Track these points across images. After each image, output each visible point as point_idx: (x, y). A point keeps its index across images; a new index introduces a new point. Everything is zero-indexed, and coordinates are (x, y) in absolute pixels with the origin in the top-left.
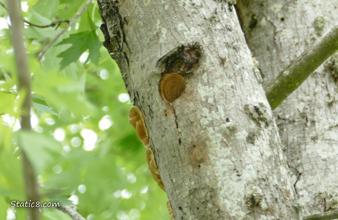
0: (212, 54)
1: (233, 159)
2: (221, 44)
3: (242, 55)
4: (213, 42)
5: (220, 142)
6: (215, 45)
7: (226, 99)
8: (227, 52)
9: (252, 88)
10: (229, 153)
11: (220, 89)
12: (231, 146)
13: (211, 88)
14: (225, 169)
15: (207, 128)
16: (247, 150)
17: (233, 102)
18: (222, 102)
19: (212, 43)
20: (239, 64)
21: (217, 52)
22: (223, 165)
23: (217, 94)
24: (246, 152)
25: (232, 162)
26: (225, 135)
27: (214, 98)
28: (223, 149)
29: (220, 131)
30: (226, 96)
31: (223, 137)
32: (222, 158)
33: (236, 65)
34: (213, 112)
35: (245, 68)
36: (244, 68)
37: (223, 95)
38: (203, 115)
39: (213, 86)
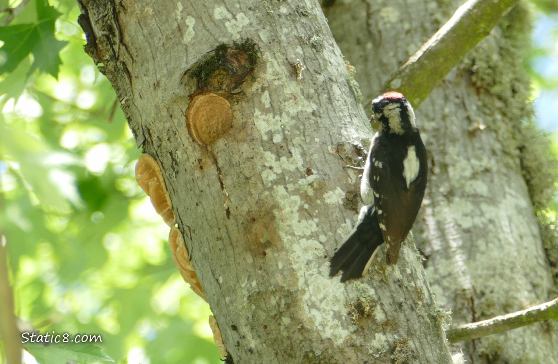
0: (276, 58)
1: (323, 238)
2: (291, 39)
3: (326, 57)
4: (276, 36)
5: (298, 211)
6: (280, 42)
7: (304, 136)
8: (301, 53)
9: (347, 114)
10: (314, 228)
11: (293, 118)
12: (316, 217)
13: (277, 117)
14: (310, 256)
15: (275, 187)
16: (345, 222)
17: (317, 140)
18: (297, 140)
19: (274, 39)
20: (323, 74)
21: (283, 54)
22: (306, 250)
23: (288, 128)
24: (343, 225)
25: (321, 243)
26: (305, 197)
27: (284, 134)
28: (304, 222)
29: (296, 192)
30: (304, 129)
31: (303, 202)
32: (303, 237)
33: (318, 76)
34: (284, 159)
35: (334, 80)
36: (331, 80)
37: (298, 129)
38: (266, 164)
39: (281, 115)
